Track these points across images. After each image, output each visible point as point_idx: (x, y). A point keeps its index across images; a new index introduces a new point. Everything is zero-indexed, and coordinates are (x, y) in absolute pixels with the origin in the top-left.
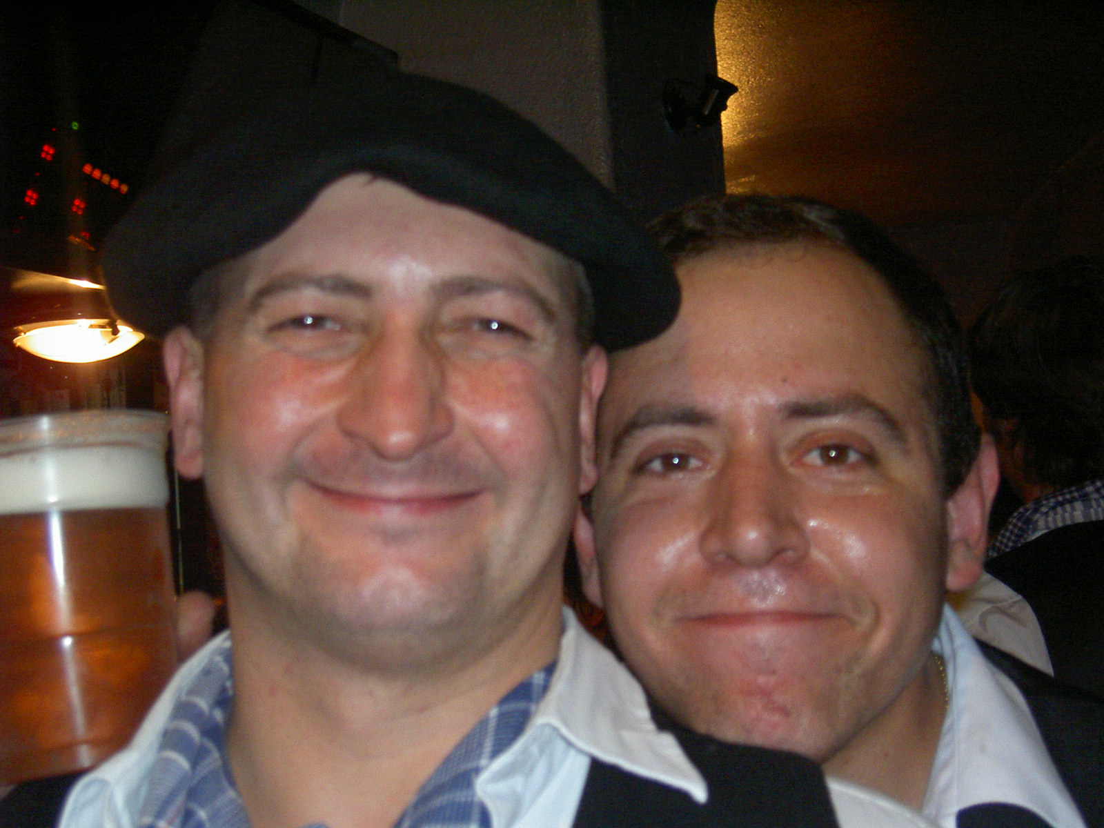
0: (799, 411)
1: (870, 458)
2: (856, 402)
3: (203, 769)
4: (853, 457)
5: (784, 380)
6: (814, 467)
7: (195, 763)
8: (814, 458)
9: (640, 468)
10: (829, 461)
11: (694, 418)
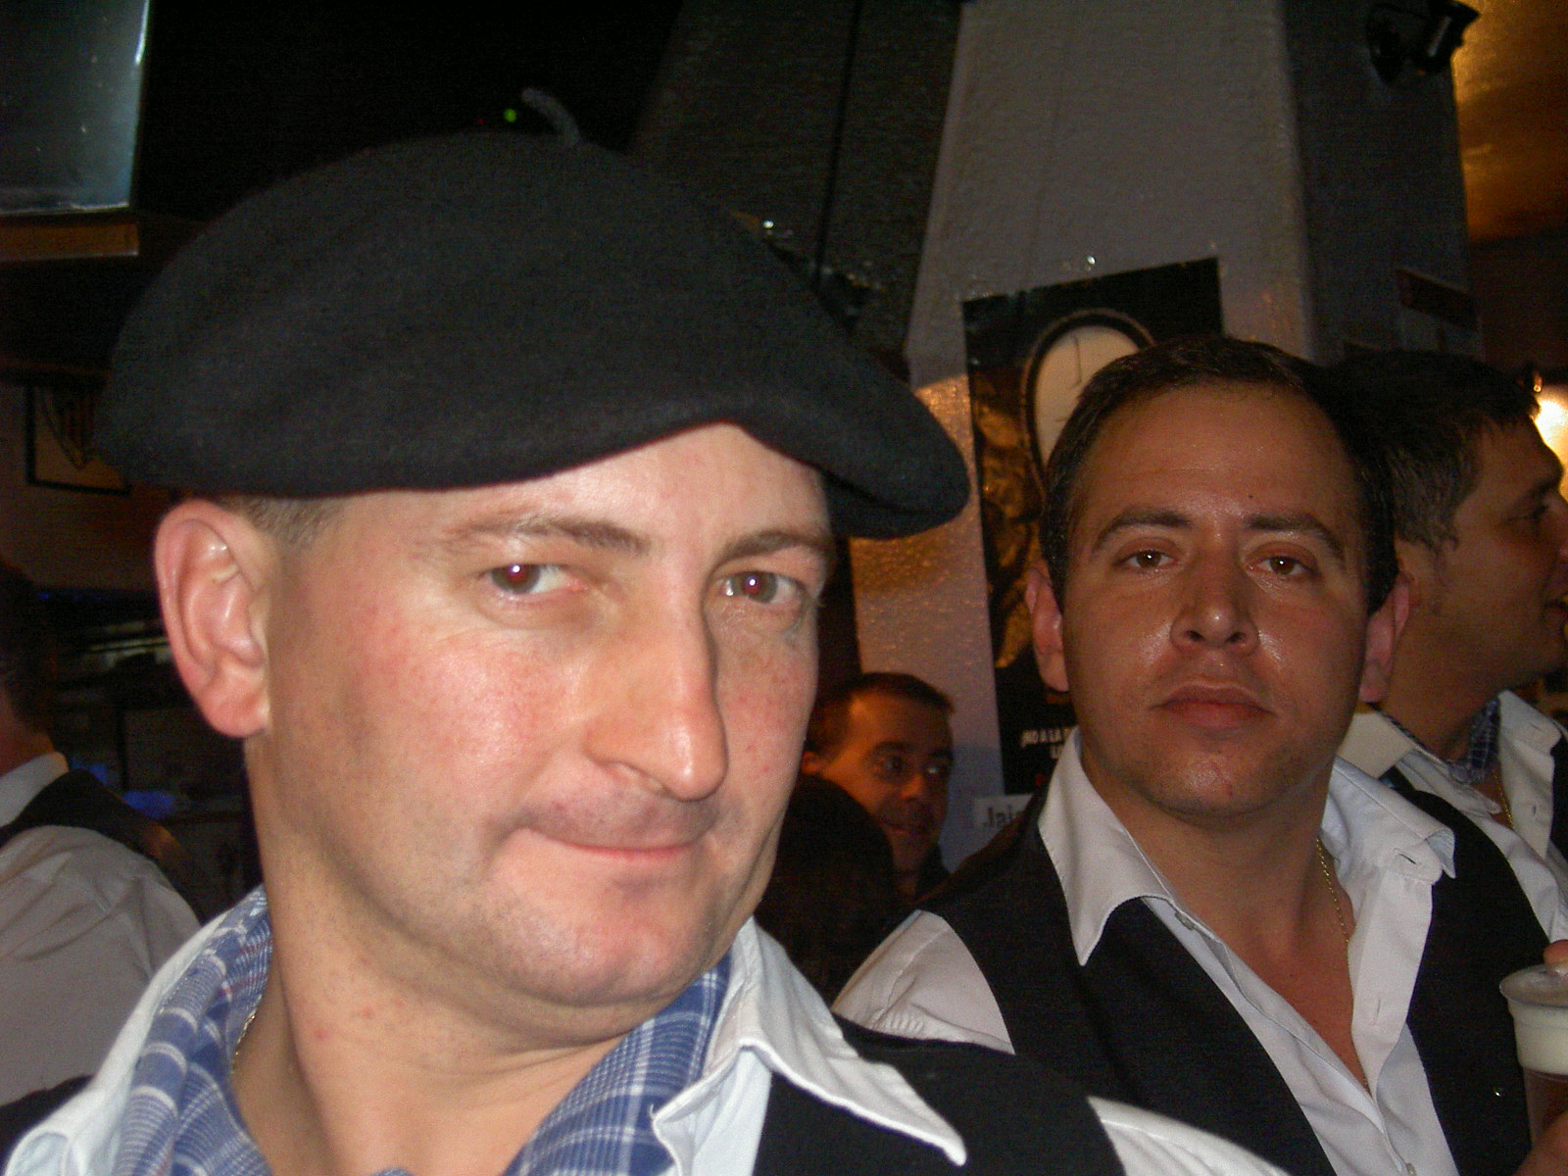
0: (1260, 524)
1: (1313, 574)
2: (1306, 521)
3: (197, 1108)
4: (1297, 570)
5: (1251, 497)
6: (1266, 572)
7: (182, 1101)
8: (1267, 566)
9: (1120, 563)
10: (1278, 568)
11: (1172, 520)
